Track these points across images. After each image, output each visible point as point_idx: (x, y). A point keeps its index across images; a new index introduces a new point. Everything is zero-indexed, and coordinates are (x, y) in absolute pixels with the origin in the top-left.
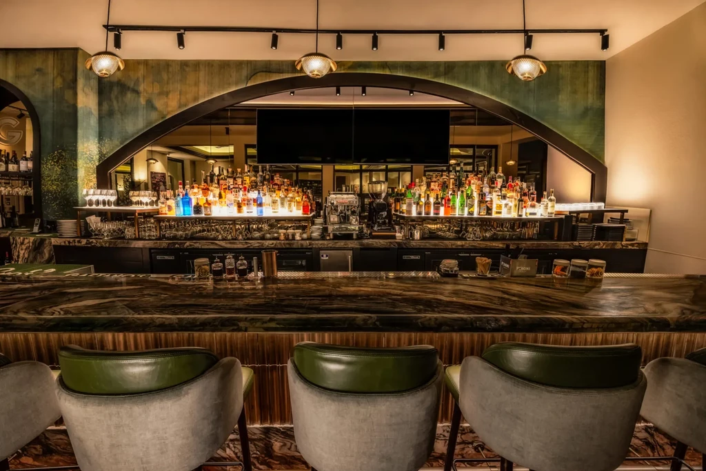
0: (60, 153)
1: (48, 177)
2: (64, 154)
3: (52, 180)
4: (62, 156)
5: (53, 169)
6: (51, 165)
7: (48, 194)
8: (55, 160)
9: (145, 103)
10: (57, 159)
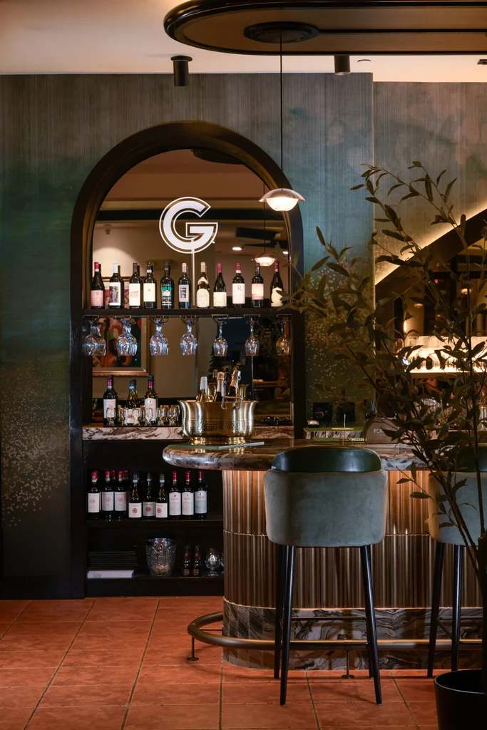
7: (319, 350)
8: (331, 282)
9: (464, 163)
10: (334, 279)
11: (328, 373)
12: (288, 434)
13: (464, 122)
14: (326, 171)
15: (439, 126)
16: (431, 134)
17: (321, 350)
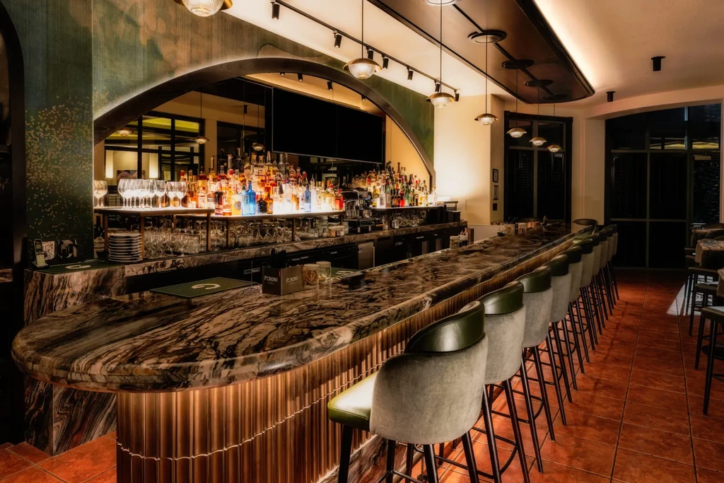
0: (62, 111)
1: (39, 154)
2: (69, 113)
3: (47, 162)
4: (66, 115)
5: (49, 140)
6: (45, 132)
7: (39, 189)
8: (53, 123)
9: (146, 43)
10: (55, 121)
11: (50, 212)
12: (6, 277)
13: (146, 10)
14: (47, 13)
15: (128, 8)
16: (122, 12)
17: (42, 190)
